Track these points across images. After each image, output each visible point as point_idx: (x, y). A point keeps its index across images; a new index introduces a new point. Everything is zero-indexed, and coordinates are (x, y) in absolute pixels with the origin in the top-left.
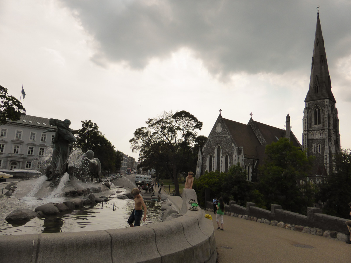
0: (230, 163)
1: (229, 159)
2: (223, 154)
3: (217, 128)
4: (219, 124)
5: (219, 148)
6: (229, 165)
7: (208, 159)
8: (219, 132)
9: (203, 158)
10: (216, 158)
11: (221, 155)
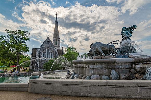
0: (54, 54)
1: (53, 53)
2: (50, 51)
3: (47, 41)
4: (48, 40)
5: (48, 49)
6: (53, 55)
7: (42, 53)
8: (48, 43)
9: (40, 52)
10: (46, 53)
11: (49, 51)
